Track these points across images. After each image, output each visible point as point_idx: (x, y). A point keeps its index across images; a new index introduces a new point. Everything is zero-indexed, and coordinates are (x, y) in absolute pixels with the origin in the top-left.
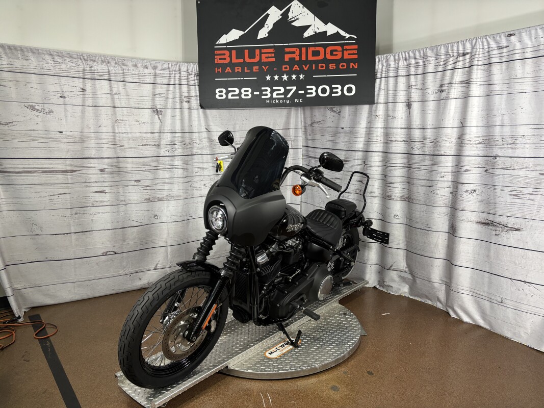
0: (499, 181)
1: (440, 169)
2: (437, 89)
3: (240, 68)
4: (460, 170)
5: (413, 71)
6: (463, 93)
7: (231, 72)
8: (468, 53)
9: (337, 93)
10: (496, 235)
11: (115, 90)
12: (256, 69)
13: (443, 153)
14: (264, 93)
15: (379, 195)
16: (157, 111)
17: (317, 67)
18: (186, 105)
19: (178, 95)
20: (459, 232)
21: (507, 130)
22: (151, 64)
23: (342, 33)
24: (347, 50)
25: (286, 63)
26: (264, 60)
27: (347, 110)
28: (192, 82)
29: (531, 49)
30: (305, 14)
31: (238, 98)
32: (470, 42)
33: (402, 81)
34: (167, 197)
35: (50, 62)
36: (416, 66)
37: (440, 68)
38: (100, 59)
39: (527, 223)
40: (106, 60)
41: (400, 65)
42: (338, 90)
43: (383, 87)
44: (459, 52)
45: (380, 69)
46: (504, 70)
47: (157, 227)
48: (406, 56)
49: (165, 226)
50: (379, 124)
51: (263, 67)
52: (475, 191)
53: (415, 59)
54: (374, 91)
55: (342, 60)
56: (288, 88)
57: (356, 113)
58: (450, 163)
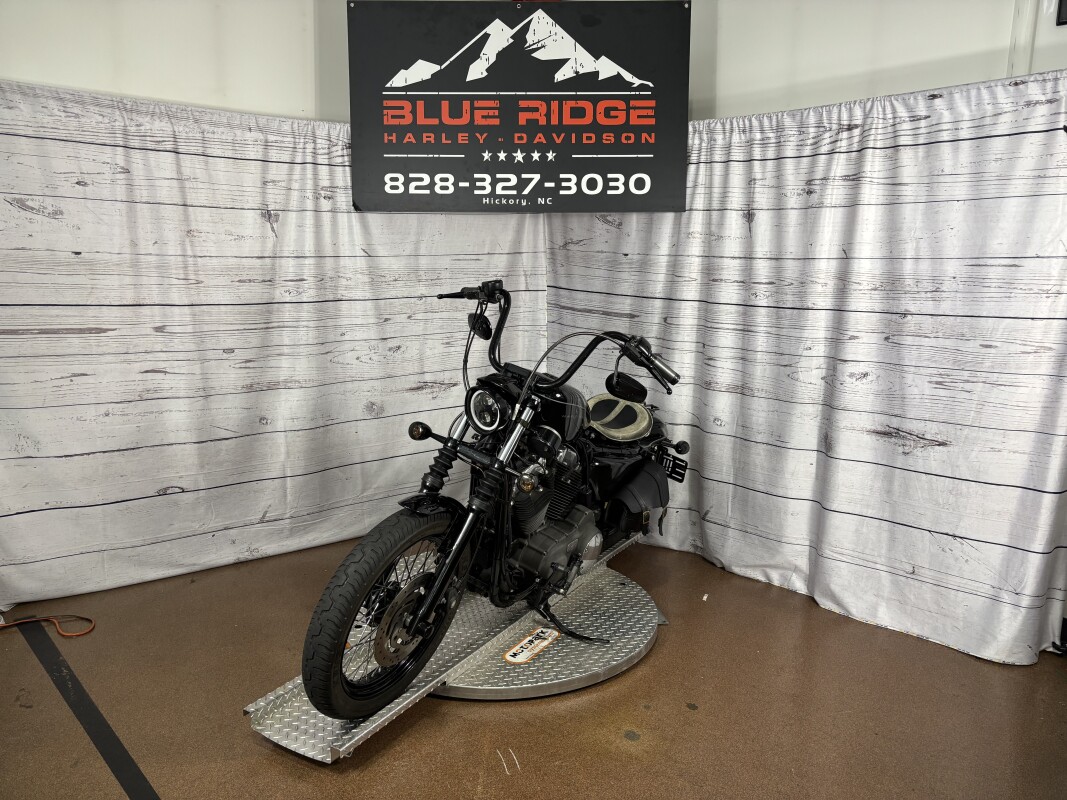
0: (910, 357)
1: (806, 334)
2: (801, 187)
3: (433, 135)
4: (841, 337)
5: (757, 153)
6: (848, 197)
7: (414, 141)
8: (856, 126)
9: (617, 188)
10: (905, 453)
11: (187, 172)
12: (462, 138)
13: (810, 306)
14: (478, 184)
15: (692, 381)
16: (270, 215)
17: (579, 138)
18: (325, 205)
19: (310, 184)
20: (836, 449)
21: (925, 267)
22: (260, 123)
23: (628, 76)
24: (635, 108)
25: (522, 129)
26: (479, 121)
27: (634, 221)
28: (339, 160)
29: (969, 124)
30: (558, 37)
31: (428, 192)
32: (862, 105)
33: (737, 171)
34: (286, 381)
35: (58, 113)
36: (764, 143)
37: (807, 151)
38: (157, 110)
39: (959, 433)
40: (170, 112)
41: (733, 141)
42: (619, 184)
43: (702, 179)
44: (842, 122)
45: (696, 147)
46: (920, 159)
47: (267, 439)
48: (744, 124)
49: (281, 438)
50: (695, 248)
51: (478, 135)
52: (866, 375)
53: (762, 131)
54: (684, 187)
55: (627, 127)
56: (524, 176)
57: (651, 228)
58: (824, 324)
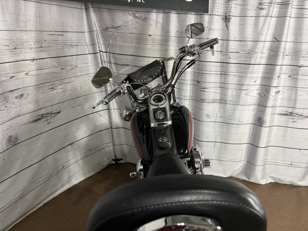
0: (301, 84)
4: (274, 77)
10: (294, 122)
52: (279, 92)
58: (261, 71)
